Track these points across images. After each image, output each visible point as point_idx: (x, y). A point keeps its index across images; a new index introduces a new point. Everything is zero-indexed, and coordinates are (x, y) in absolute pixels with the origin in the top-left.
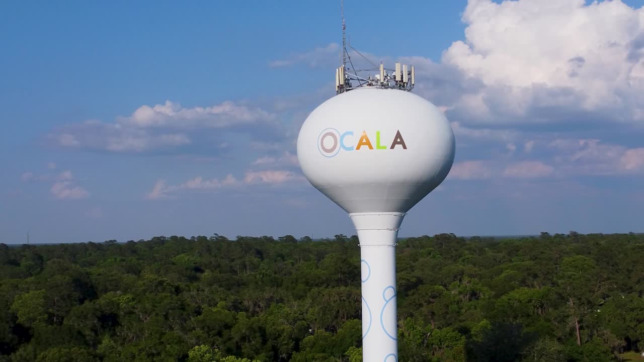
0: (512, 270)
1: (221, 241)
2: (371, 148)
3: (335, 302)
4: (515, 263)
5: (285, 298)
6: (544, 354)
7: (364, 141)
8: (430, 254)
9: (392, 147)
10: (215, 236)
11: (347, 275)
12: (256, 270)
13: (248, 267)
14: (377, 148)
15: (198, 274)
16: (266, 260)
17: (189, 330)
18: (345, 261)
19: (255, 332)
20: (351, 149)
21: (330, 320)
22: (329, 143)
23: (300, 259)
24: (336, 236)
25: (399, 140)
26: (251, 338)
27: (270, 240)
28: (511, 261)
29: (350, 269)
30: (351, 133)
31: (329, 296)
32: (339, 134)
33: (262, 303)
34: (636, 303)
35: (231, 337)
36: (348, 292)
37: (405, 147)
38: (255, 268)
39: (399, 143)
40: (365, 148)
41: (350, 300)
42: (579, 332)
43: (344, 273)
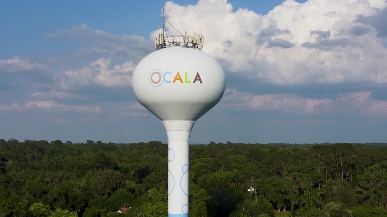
0: (201, 162)
1: (14, 143)
2: (182, 82)
3: (104, 179)
4: (201, 159)
5: (71, 177)
6: (248, 208)
7: (178, 77)
8: (149, 152)
9: (194, 82)
10: (10, 139)
11: (104, 164)
12: (41, 160)
13: (36, 158)
14: (186, 82)
15: (5, 162)
16: (46, 155)
17: (22, 195)
18: (102, 155)
19: (62, 196)
20: (170, 82)
21: (101, 190)
22: (156, 78)
23: (67, 154)
24: (87, 141)
25: (198, 78)
26: (59, 200)
27: (46, 142)
28: (198, 158)
29: (106, 160)
30: (170, 73)
31: (100, 175)
32: (163, 73)
33: (57, 179)
34: (276, 182)
35: (47, 199)
36: (112, 173)
37: (201, 82)
38: (40, 159)
39: (198, 80)
40: (178, 82)
41: (113, 178)
42: (257, 197)
43: (101, 163)
